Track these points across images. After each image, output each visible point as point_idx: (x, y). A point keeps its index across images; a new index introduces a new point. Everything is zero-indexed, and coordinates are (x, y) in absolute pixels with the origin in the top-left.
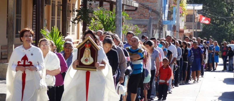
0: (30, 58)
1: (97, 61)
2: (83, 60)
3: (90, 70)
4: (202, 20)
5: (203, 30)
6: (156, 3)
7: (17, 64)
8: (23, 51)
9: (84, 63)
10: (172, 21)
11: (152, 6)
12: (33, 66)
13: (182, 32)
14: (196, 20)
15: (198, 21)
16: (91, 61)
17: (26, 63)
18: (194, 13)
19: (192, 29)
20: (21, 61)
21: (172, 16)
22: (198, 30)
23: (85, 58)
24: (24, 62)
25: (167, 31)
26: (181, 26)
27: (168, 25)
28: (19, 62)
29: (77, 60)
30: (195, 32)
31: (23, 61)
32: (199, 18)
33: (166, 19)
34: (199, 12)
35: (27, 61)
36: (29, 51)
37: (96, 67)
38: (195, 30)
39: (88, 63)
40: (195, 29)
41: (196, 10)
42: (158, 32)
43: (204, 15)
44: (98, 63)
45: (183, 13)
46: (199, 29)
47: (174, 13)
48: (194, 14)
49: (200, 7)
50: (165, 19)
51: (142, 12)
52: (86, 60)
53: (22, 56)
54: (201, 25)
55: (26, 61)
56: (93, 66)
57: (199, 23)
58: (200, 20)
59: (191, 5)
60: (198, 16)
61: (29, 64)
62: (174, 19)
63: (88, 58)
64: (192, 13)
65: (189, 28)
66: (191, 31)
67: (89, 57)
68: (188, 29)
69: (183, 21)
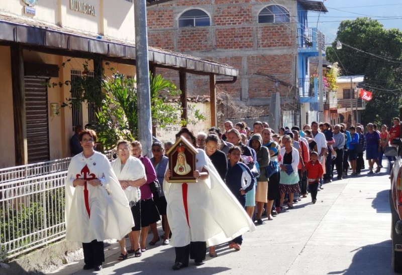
0: (92, 170)
1: (195, 170)
2: (176, 169)
3: (188, 182)
4: (364, 95)
5: (366, 108)
6: (290, 73)
7: (75, 177)
8: (83, 160)
9: (179, 173)
10: (313, 98)
11: (284, 78)
12: (97, 178)
13: (334, 111)
14: (356, 96)
15: (359, 96)
16: (187, 169)
17: (88, 177)
18: (352, 86)
19: (350, 107)
20: (80, 173)
21: (313, 90)
22: (359, 109)
23: (180, 166)
24: (85, 175)
25: (309, 112)
26: (333, 104)
27: (311, 104)
28: (78, 175)
29: (169, 170)
30: (354, 111)
31: (83, 173)
32: (360, 93)
33: (306, 95)
34: (360, 85)
35: (89, 173)
36: (91, 159)
37: (195, 177)
38: (354, 109)
39: (184, 173)
40: (354, 107)
41: (355, 83)
42: (292, 114)
43: (367, 89)
44: (197, 171)
45: (333, 87)
46: (361, 106)
47: (315, 86)
48: (351, 88)
49: (360, 79)
50: (304, 96)
51: (270, 87)
52: (181, 169)
53: (82, 167)
54: (363, 101)
55: (87, 173)
56: (191, 176)
57: (360, 99)
58: (361, 95)
59: (347, 77)
60: (358, 90)
61: (91, 177)
62: (316, 94)
63: (183, 166)
64: (349, 87)
65: (346, 106)
66: (349, 109)
67: (184, 164)
68: (345, 108)
69: (335, 98)
